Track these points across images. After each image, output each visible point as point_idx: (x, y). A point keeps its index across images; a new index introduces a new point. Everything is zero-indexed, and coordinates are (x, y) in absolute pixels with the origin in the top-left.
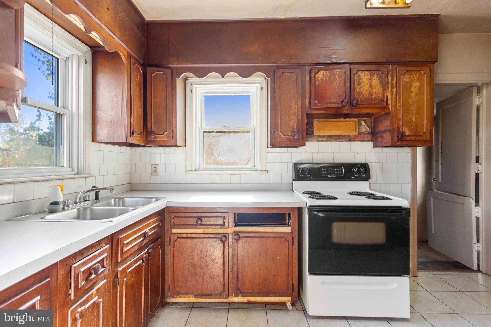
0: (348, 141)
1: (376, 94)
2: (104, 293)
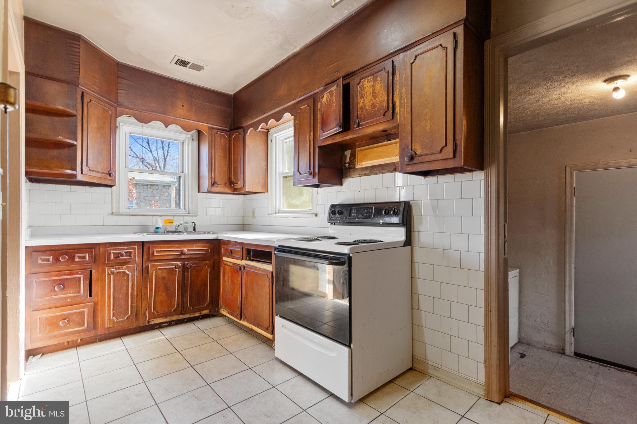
0: (392, 171)
1: (380, 103)
2: (133, 271)
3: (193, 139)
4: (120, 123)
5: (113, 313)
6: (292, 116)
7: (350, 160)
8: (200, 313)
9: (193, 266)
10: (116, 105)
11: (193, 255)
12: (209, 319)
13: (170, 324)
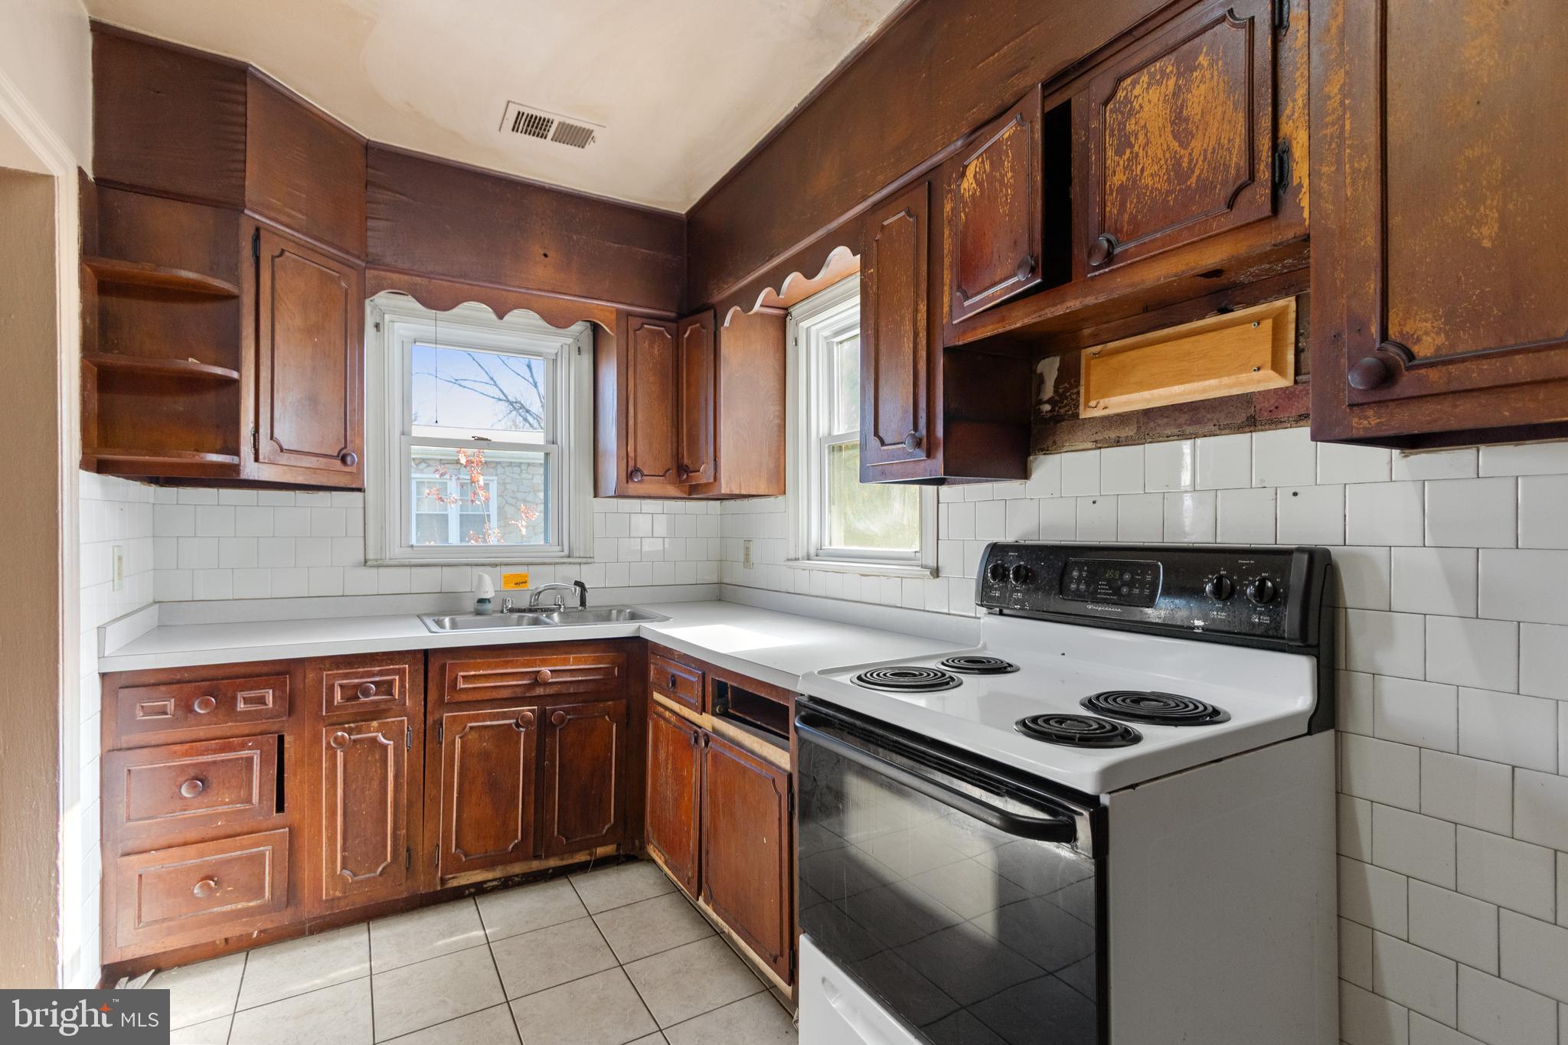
0: (1239, 429)
1: (1209, 156)
2: (396, 735)
3: (579, 348)
4: (386, 316)
5: (344, 858)
6: (854, 255)
7: (1056, 391)
8: (591, 854)
9: (568, 717)
10: (363, 264)
11: (568, 685)
12: (616, 868)
13: (507, 885)
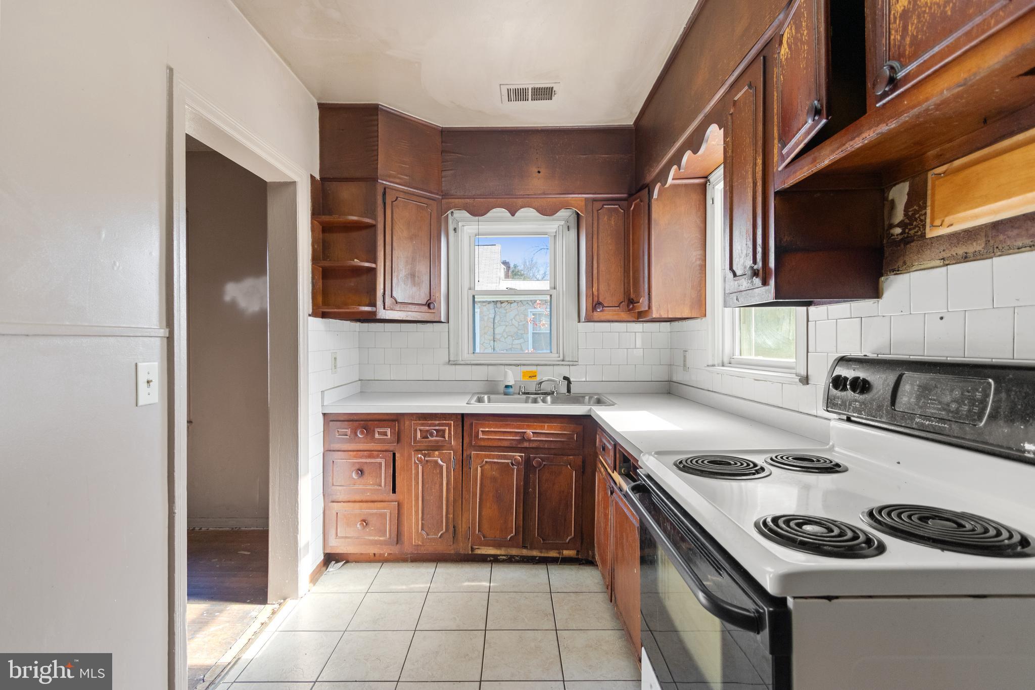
3: (568, 226)
4: (459, 223)
5: (422, 524)
6: (720, 129)
7: (906, 215)
8: (559, 553)
9: (544, 463)
10: (440, 197)
11: (544, 442)
13: (511, 560)
